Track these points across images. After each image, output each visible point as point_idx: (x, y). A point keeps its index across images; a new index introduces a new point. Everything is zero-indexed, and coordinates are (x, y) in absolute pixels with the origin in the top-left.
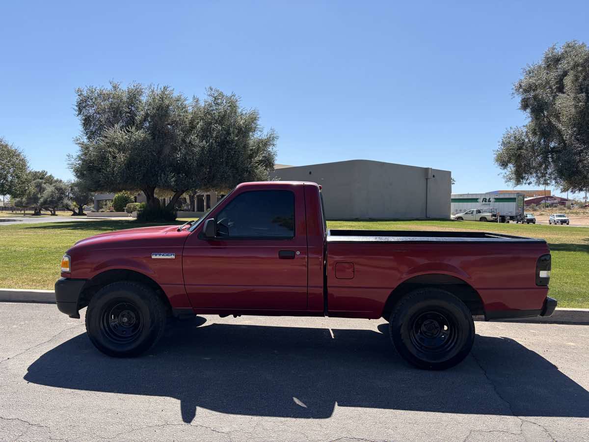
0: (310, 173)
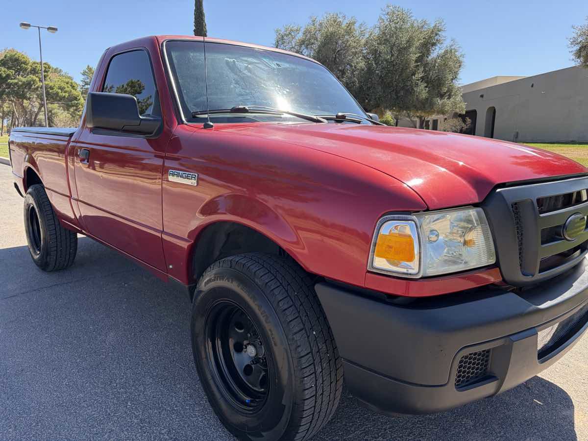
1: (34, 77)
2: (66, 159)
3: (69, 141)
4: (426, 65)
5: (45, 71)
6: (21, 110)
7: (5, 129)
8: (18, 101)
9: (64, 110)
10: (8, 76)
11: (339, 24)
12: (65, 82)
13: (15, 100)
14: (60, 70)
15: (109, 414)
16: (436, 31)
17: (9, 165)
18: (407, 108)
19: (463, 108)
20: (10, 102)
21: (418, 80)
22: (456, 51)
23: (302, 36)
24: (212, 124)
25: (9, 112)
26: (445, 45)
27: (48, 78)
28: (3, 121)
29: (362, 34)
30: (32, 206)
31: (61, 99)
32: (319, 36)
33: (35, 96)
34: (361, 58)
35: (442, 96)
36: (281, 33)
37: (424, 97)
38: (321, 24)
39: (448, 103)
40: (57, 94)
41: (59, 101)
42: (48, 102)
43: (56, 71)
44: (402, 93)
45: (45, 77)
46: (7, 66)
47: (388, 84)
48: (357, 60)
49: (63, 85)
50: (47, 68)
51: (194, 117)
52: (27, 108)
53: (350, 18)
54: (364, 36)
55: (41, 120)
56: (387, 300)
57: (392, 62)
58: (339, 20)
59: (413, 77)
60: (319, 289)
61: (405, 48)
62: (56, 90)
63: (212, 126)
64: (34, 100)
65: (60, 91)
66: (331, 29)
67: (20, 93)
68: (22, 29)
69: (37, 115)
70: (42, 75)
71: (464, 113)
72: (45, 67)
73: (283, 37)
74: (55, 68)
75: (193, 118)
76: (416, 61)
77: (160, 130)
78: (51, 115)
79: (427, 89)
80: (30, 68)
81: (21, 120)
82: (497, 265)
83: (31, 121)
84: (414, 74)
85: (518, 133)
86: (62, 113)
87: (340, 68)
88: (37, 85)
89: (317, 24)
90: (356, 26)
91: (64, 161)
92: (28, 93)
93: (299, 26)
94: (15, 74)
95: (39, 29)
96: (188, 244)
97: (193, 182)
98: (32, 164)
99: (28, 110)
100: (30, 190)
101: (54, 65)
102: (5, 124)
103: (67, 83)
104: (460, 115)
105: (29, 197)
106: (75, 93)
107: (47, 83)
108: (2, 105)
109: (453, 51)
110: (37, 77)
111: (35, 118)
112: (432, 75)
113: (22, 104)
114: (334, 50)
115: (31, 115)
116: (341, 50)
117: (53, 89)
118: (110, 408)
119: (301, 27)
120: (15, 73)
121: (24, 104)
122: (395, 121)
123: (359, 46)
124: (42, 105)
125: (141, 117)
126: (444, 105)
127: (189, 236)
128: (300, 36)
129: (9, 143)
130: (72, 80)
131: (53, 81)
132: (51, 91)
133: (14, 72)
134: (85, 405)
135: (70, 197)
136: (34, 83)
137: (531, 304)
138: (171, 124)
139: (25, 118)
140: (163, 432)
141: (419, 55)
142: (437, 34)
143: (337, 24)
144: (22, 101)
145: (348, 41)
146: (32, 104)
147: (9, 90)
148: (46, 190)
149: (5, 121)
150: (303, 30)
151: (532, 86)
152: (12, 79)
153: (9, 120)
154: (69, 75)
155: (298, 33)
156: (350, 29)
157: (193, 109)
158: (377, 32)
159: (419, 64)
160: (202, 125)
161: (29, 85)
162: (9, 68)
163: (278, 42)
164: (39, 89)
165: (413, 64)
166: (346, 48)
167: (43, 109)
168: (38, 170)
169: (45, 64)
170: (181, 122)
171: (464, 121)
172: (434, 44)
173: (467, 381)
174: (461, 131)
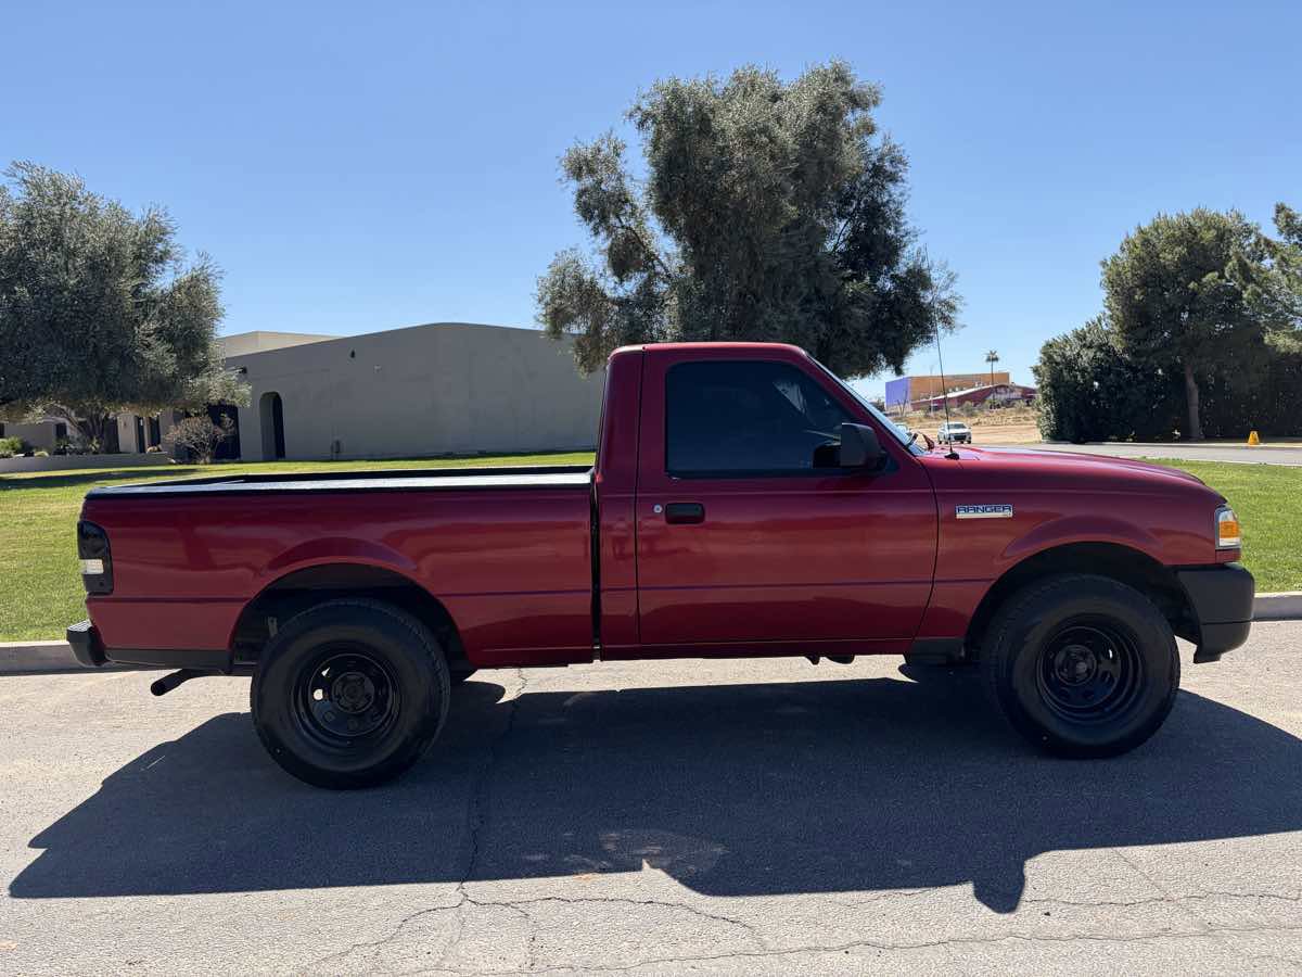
0: (353, 355)
21: (149, 335)
26: (187, 265)
37: (169, 372)
57: (82, 293)
59: (136, 328)
61: (105, 265)
79: (174, 355)
85: (338, 443)
96: (991, 583)
141: (137, 280)
142: (159, 240)
171: (218, 422)
172: (160, 260)
174: (214, 441)
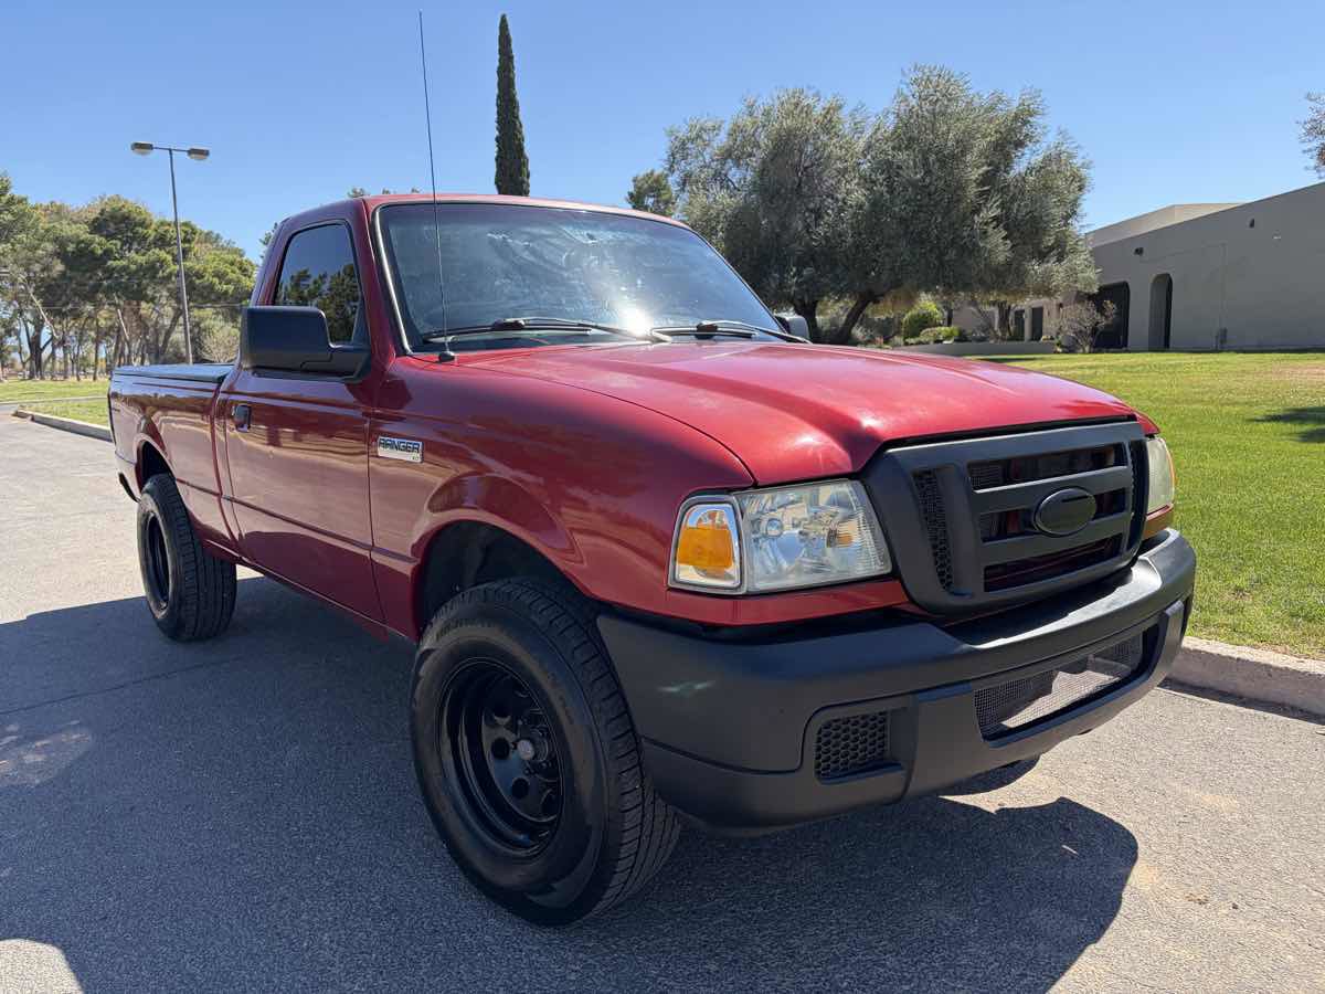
1: (163, 254)
2: (212, 423)
3: (217, 392)
4: (1004, 190)
5: (186, 240)
6: (134, 324)
7: (102, 365)
8: (129, 304)
9: (226, 321)
10: (108, 254)
11: (808, 110)
12: (226, 262)
13: (122, 303)
14: (218, 236)
15: (282, 874)
16: (1023, 117)
17: (110, 440)
18: (966, 287)
19: (1091, 279)
20: (113, 308)
21: (986, 224)
22: (1071, 156)
23: (725, 140)
24: (452, 354)
25: (111, 328)
26: (1044, 145)
27: (191, 255)
28: (97, 349)
29: (858, 129)
30: (152, 515)
31: (220, 298)
32: (763, 140)
33: (165, 293)
34: (856, 181)
35: (1042, 256)
36: (680, 135)
37: (1001, 258)
38: (767, 113)
39: (1057, 271)
40: (211, 286)
41: (215, 301)
42: (191, 304)
43: (209, 238)
44: (952, 254)
45: (185, 252)
46: (105, 233)
47: (920, 233)
48: (848, 186)
49: (223, 267)
50: (190, 234)
51: (426, 342)
52: (149, 318)
53: (830, 98)
54: (862, 133)
55: (177, 342)
56: (704, 635)
57: (927, 187)
58: (805, 103)
59: (976, 217)
60: (604, 624)
61: (953, 157)
62: (209, 278)
63: (453, 358)
64: (164, 301)
65: (216, 280)
66: (788, 123)
67: (133, 289)
68: (136, 155)
69: (168, 333)
70: (178, 248)
71: (1096, 291)
72: (186, 232)
73: (683, 143)
74: (206, 231)
75: (422, 344)
76: (981, 183)
77: (367, 367)
78: (199, 333)
79: (1008, 242)
80: (154, 234)
81: (136, 345)
82: (895, 575)
83: (157, 346)
84: (977, 211)
85: (1225, 331)
86: (222, 327)
87: (812, 206)
88: (168, 271)
89: (758, 114)
90: (844, 113)
91: (209, 428)
92: (150, 288)
93: (719, 120)
94: (121, 249)
95: (171, 154)
96: (412, 566)
97: (414, 457)
98: (153, 438)
99: (149, 324)
100: (147, 486)
101: (202, 226)
102: (102, 355)
103: (232, 264)
104: (1090, 297)
105: (145, 499)
106: (248, 283)
107: (188, 264)
108: (96, 314)
109: (1063, 157)
110: (168, 253)
111: (166, 341)
112: (1018, 210)
113: (136, 312)
114: (796, 168)
115: (157, 332)
116: (812, 165)
117: (203, 277)
118: (284, 866)
119: (722, 122)
120: (122, 246)
121: (142, 312)
122: (946, 313)
123: (852, 155)
124: (179, 313)
125: (332, 346)
126: (1048, 276)
127: (413, 553)
128: (721, 140)
129: (109, 396)
130: (241, 256)
131: (204, 260)
132: (198, 282)
133: (119, 244)
134: (242, 862)
135: (219, 495)
136: (161, 266)
137: (959, 642)
138: (385, 355)
139: (144, 342)
140: (373, 899)
141: (985, 168)
142: (1025, 123)
143: (801, 111)
144: (138, 304)
145: (826, 145)
146: (159, 310)
147: (109, 282)
148: (177, 483)
149: (102, 348)
150: (727, 127)
151: (1252, 225)
152: (116, 259)
153: (111, 346)
154: (236, 246)
155: (717, 135)
156: (830, 121)
157: (423, 327)
158: (890, 123)
159: (986, 188)
160: (435, 356)
161: (151, 270)
162: (110, 236)
163: (673, 155)
164: (173, 278)
165: (972, 190)
166: (821, 161)
167: (181, 320)
168: (163, 447)
169: (186, 224)
170: (402, 352)
171: (1101, 309)
172: (1020, 144)
173: (843, 770)
174: (1094, 330)
